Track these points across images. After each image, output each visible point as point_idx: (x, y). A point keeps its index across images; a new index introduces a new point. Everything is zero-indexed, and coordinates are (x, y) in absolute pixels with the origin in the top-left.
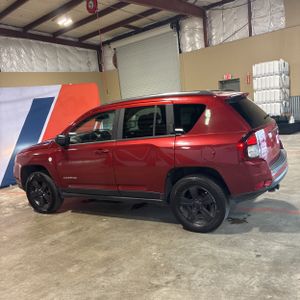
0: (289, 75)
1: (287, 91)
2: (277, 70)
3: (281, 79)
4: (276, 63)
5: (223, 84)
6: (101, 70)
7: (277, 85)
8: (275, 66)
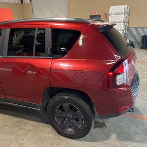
0: (129, 15)
1: (127, 24)
2: (123, 11)
3: (125, 17)
4: (123, 6)
5: (92, 17)
6: (22, 3)
7: (123, 20)
8: (122, 8)
